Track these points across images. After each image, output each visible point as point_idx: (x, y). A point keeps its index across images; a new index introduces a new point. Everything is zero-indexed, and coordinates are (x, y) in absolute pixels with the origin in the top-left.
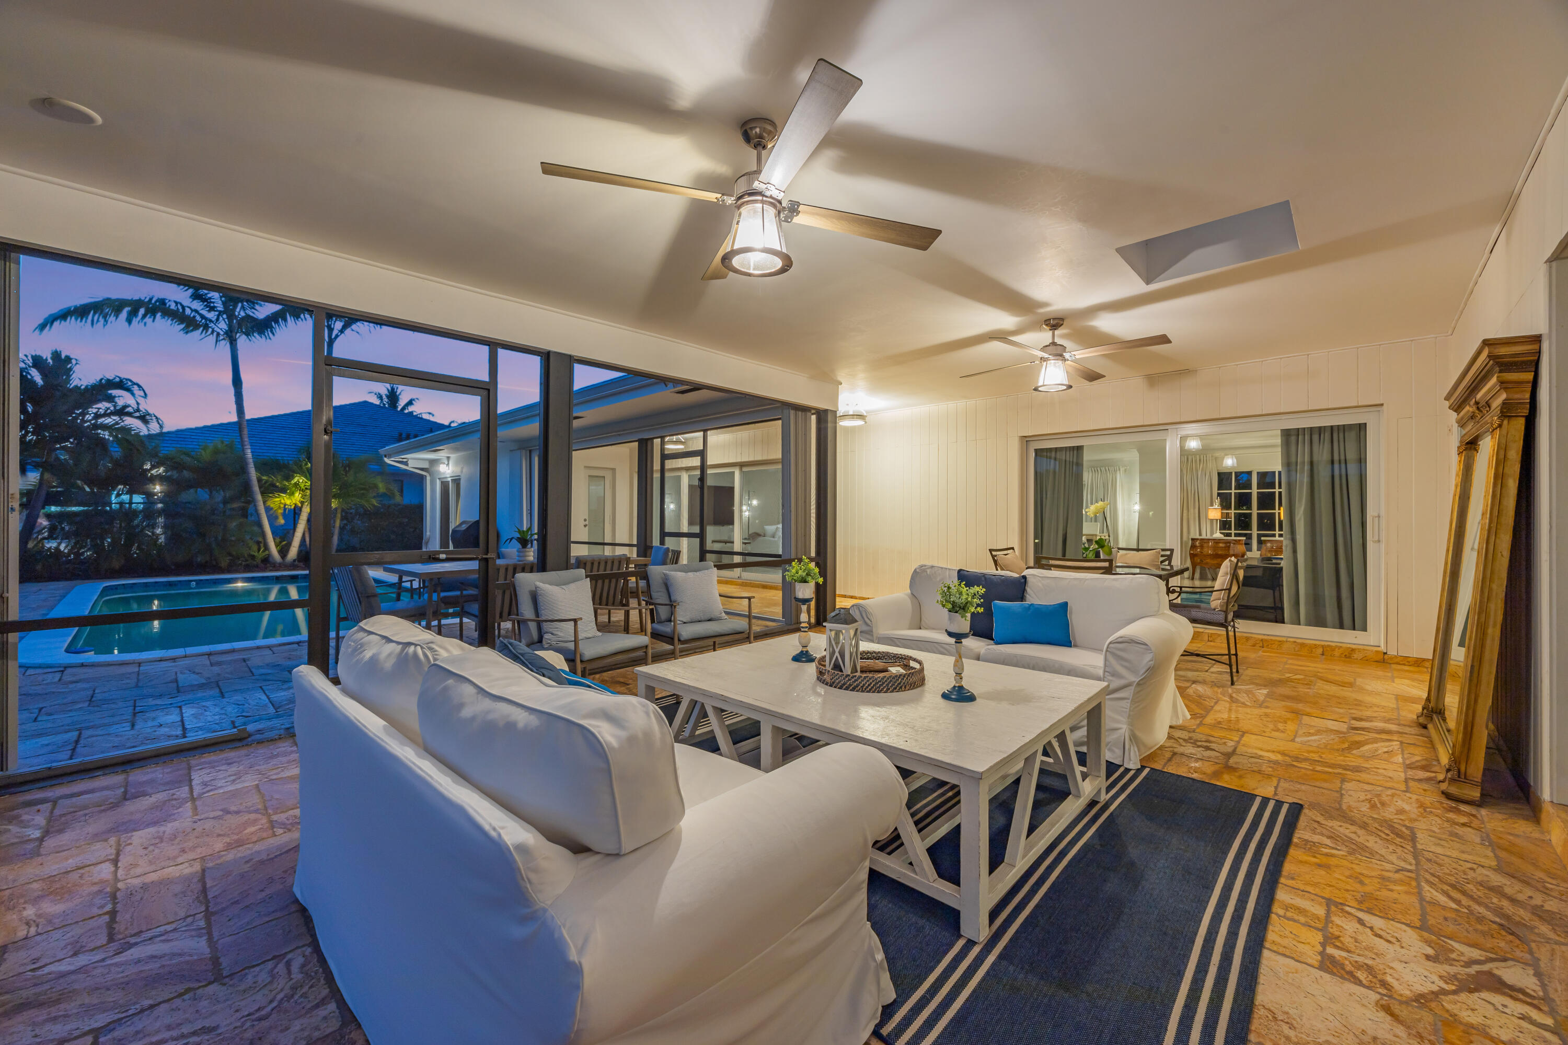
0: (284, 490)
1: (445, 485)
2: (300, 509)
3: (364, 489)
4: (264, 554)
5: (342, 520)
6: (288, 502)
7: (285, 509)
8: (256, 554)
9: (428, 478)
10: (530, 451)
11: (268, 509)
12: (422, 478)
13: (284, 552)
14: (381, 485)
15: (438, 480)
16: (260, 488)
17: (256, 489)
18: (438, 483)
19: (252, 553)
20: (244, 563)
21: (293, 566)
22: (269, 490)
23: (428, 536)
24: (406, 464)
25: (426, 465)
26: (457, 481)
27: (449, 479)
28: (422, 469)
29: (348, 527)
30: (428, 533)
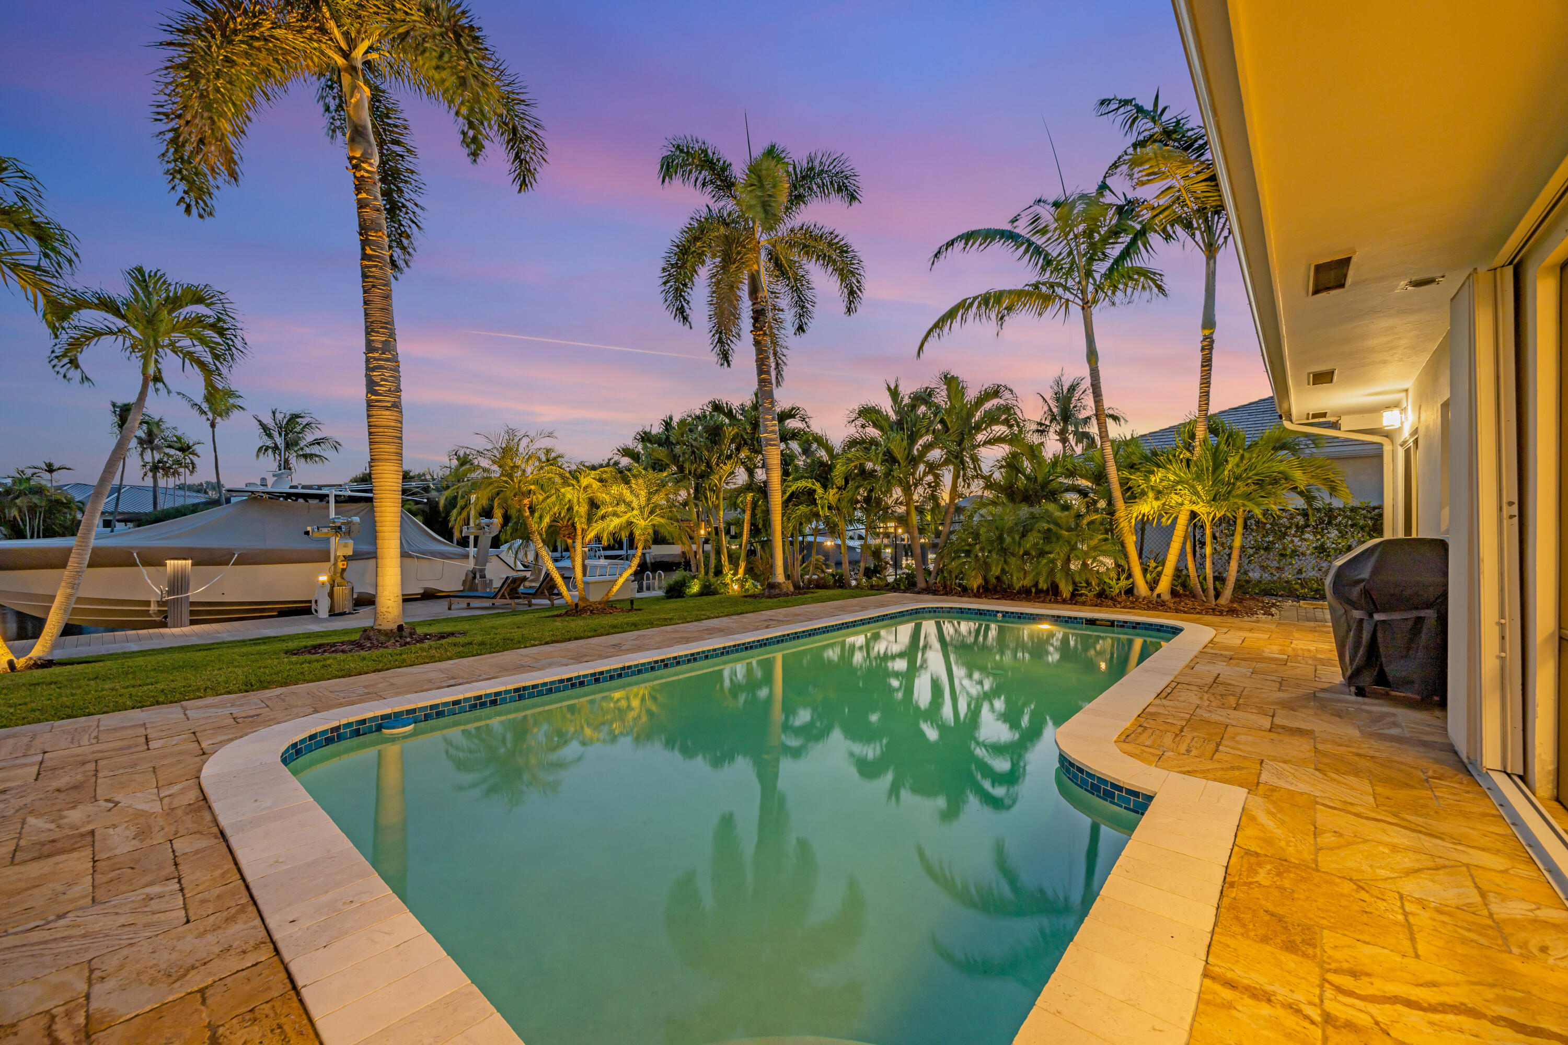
12: (1378, 450)
16: (1123, 490)
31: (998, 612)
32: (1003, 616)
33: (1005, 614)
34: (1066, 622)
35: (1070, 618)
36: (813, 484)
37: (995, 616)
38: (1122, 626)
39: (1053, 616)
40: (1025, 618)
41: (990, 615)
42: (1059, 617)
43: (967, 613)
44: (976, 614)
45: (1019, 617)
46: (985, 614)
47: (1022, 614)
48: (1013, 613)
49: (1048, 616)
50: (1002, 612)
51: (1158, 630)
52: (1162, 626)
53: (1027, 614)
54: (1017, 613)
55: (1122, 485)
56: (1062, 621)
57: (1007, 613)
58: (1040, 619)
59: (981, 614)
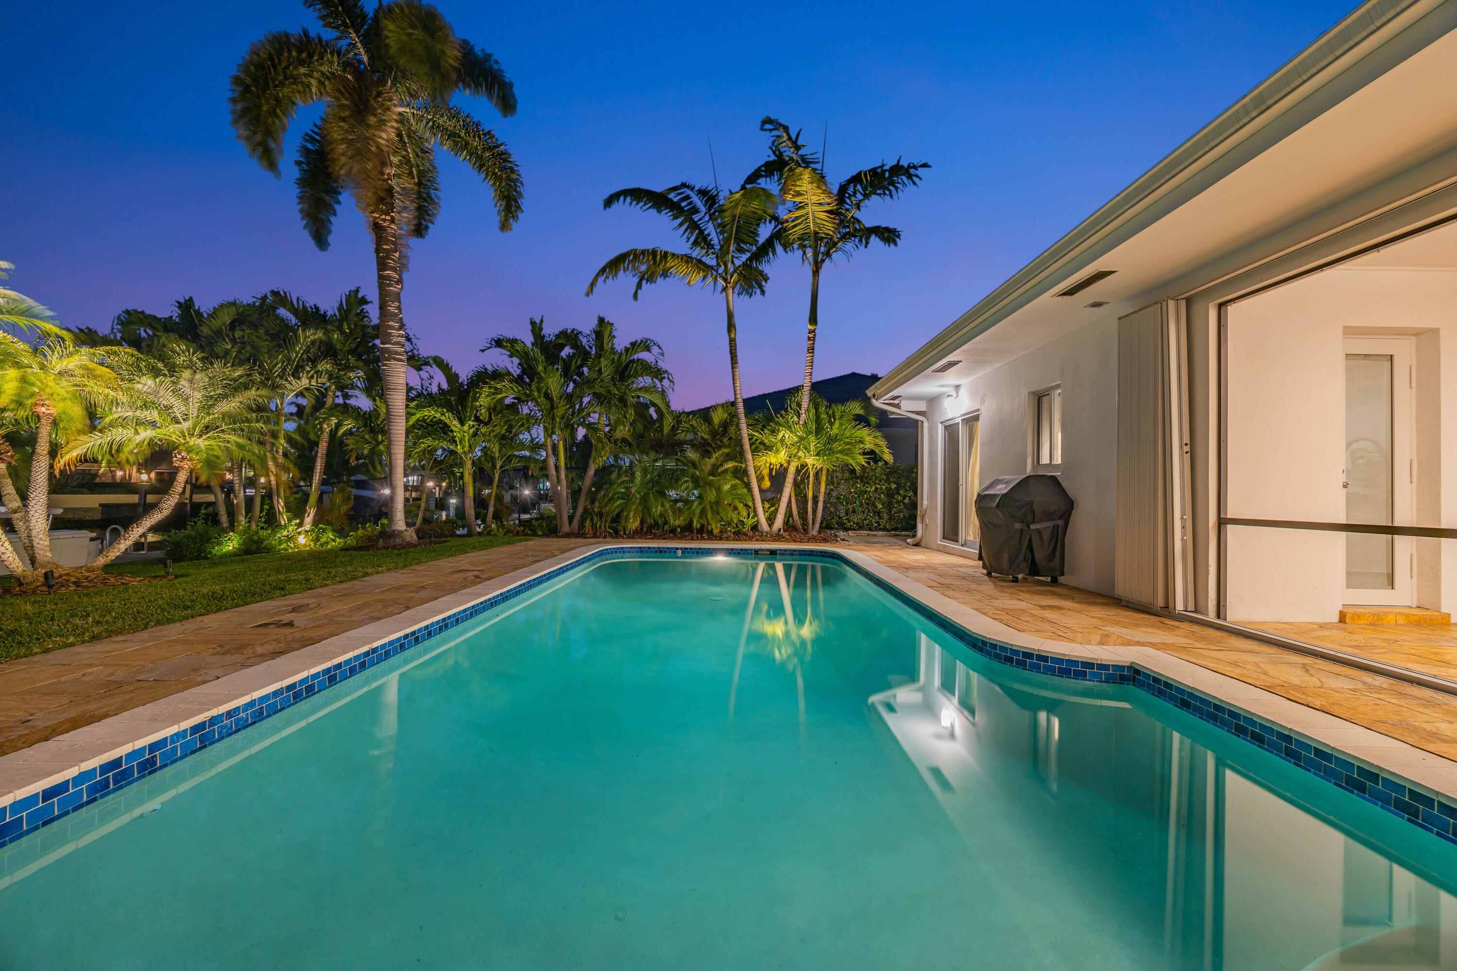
0: (769, 448)
1: (951, 430)
2: (786, 470)
3: (850, 444)
4: (754, 520)
5: (827, 485)
6: (773, 460)
7: (771, 470)
8: (745, 520)
9: (926, 425)
10: (1189, 301)
11: (757, 469)
12: (915, 424)
13: (771, 520)
14: (867, 439)
15: (940, 425)
16: (751, 445)
17: (747, 447)
18: (940, 429)
19: (742, 519)
20: (733, 530)
21: (778, 537)
22: (759, 447)
23: (925, 506)
24: (898, 406)
25: (922, 406)
26: (972, 420)
27: (959, 420)
28: (918, 413)
29: (834, 494)
30: (925, 502)
31: (677, 549)
32: (683, 552)
33: (684, 550)
34: (739, 553)
35: (742, 550)
36: (443, 414)
37: (676, 552)
38: (783, 554)
39: (727, 549)
40: (702, 553)
41: (670, 552)
42: (732, 549)
43: (647, 552)
44: (656, 552)
45: (698, 553)
46: (665, 552)
47: (700, 549)
48: (691, 549)
49: (723, 549)
50: (681, 549)
51: (810, 555)
52: (813, 551)
53: (704, 549)
54: (695, 549)
55: (750, 439)
56: (734, 554)
57: (686, 549)
58: (716, 553)
59: (661, 552)
